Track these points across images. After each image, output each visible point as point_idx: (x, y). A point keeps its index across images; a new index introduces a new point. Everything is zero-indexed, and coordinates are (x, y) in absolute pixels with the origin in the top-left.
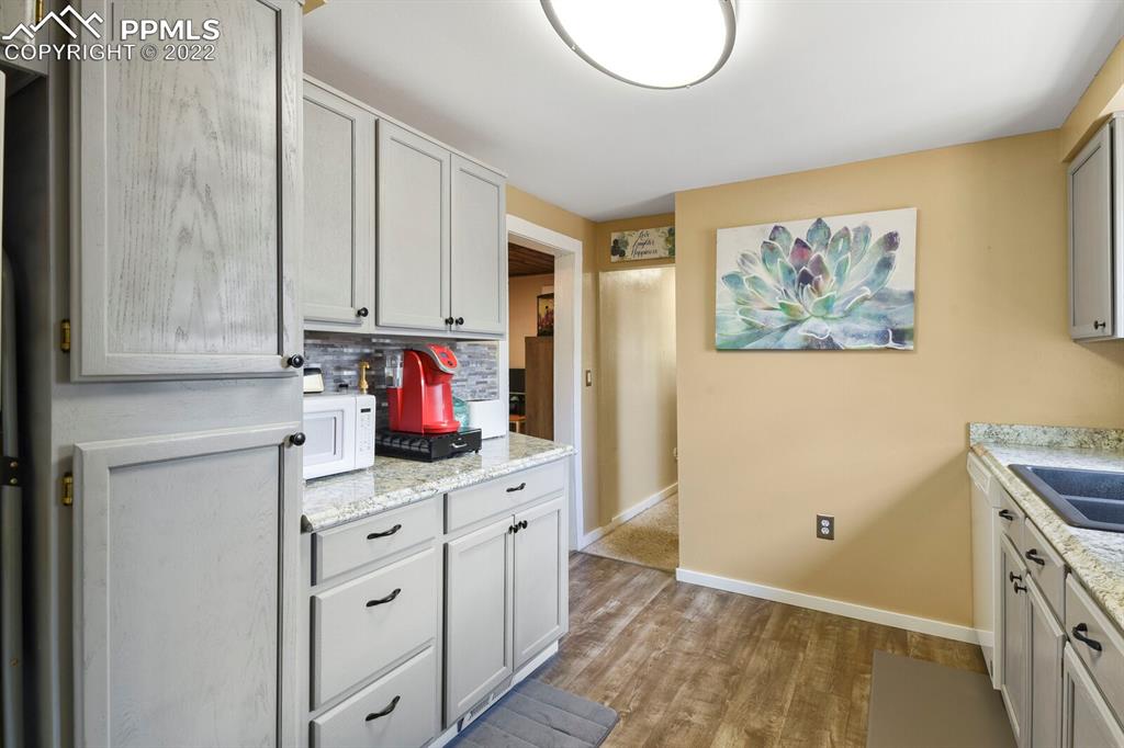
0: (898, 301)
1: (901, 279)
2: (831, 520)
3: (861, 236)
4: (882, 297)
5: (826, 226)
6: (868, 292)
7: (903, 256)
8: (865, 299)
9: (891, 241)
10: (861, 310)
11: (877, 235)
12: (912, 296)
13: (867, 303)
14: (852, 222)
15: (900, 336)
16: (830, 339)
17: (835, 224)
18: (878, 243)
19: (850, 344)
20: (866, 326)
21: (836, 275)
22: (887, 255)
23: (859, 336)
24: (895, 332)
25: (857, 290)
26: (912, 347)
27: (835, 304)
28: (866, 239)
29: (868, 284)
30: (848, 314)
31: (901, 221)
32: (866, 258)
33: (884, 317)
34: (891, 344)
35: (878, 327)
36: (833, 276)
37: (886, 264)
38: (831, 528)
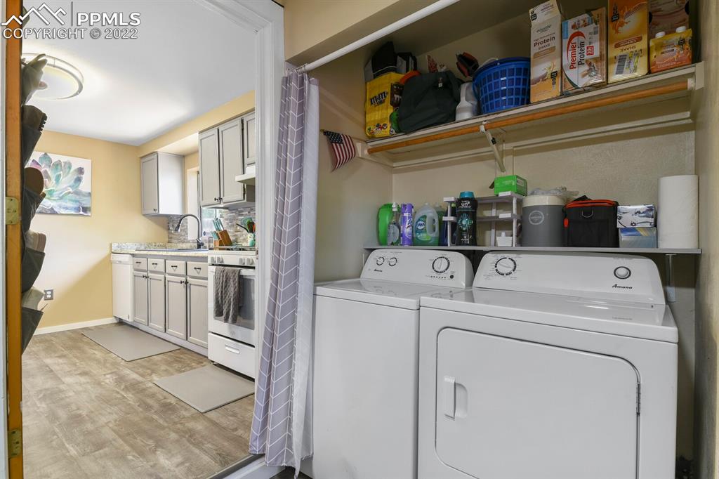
0: (84, 196)
1: (85, 186)
2: (52, 291)
3: (67, 166)
4: (77, 193)
5: (49, 157)
6: (71, 190)
7: (86, 177)
8: (70, 193)
9: (81, 171)
10: (67, 197)
11: (74, 167)
12: (90, 194)
13: (70, 195)
14: (64, 159)
15: (85, 210)
16: (52, 209)
17: (55, 158)
18: (75, 170)
19: (63, 211)
20: (70, 204)
21: (55, 180)
22: (79, 176)
23: (67, 208)
24: (83, 208)
25: (66, 188)
26: (90, 214)
27: (55, 193)
28: (70, 168)
29: (70, 186)
30: (61, 198)
31: (86, 164)
32: (70, 175)
33: (78, 201)
34: (81, 213)
35: (76, 205)
36: (53, 180)
37: (79, 180)
38: (52, 294)
